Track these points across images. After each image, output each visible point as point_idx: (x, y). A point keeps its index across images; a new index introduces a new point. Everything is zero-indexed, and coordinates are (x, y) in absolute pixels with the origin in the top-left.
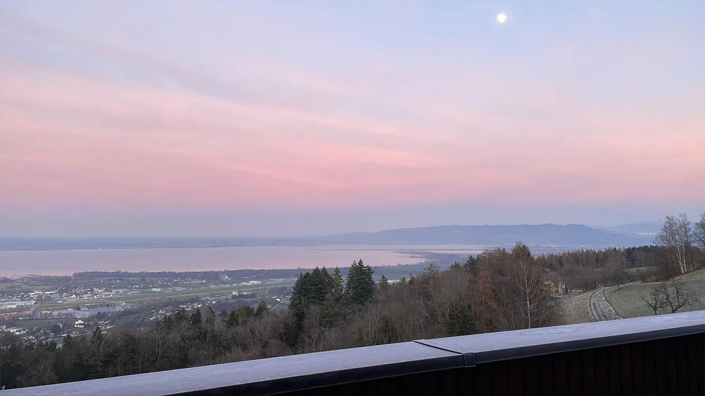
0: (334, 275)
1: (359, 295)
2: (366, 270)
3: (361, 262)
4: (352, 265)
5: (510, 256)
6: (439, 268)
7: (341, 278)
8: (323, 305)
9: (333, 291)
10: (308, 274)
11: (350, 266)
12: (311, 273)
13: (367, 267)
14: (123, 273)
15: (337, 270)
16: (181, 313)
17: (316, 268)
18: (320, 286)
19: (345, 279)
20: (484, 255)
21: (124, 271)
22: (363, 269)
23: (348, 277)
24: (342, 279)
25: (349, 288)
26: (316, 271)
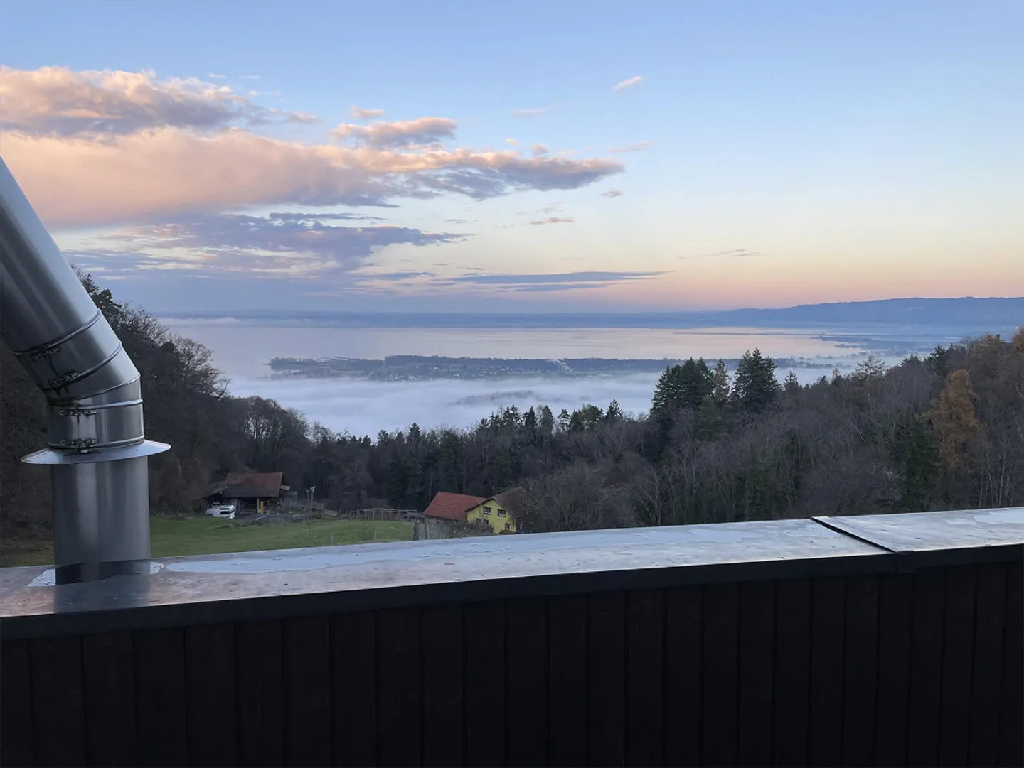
0: (715, 369)
1: (753, 399)
2: (764, 363)
3: (757, 351)
4: (745, 357)
5: (1009, 347)
6: (884, 363)
7: (727, 374)
8: (699, 410)
9: (714, 392)
10: (678, 367)
11: (740, 357)
12: (681, 365)
13: (767, 360)
14: (440, 358)
15: (721, 363)
16: (511, 412)
17: (689, 359)
18: (694, 384)
19: (732, 377)
20: (962, 345)
21: (442, 356)
22: (761, 362)
23: (736, 373)
24: (727, 376)
25: (738, 389)
26: (690, 363)
